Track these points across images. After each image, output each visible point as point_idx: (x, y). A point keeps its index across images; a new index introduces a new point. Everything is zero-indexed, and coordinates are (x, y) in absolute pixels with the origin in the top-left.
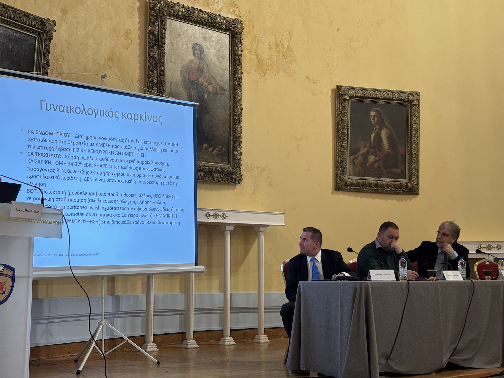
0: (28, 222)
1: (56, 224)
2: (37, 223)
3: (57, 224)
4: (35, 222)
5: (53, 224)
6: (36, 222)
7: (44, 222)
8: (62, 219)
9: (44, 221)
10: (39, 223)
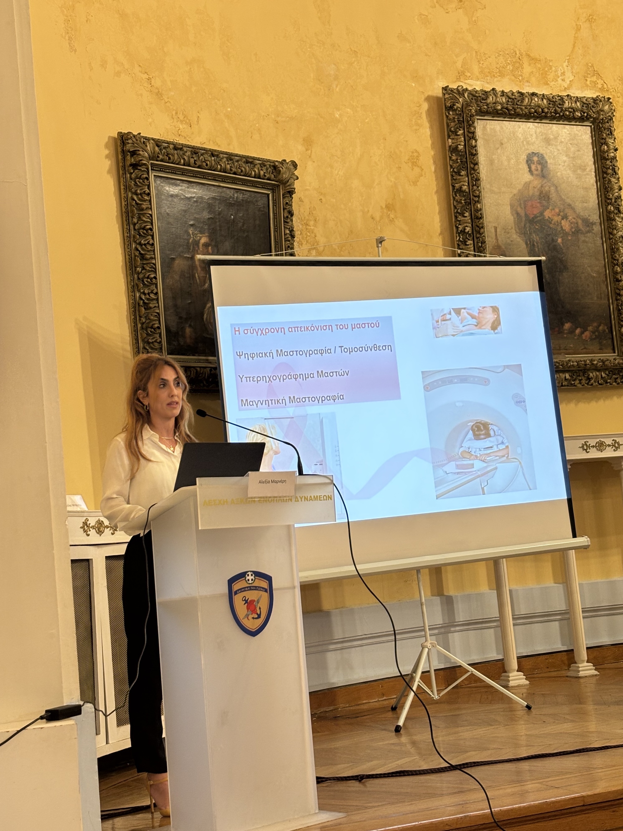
0: (282, 502)
1: (324, 500)
2: (296, 501)
3: (326, 500)
4: (291, 500)
5: (320, 500)
6: (294, 500)
7: (306, 499)
8: (333, 491)
9: (305, 497)
10: (298, 501)
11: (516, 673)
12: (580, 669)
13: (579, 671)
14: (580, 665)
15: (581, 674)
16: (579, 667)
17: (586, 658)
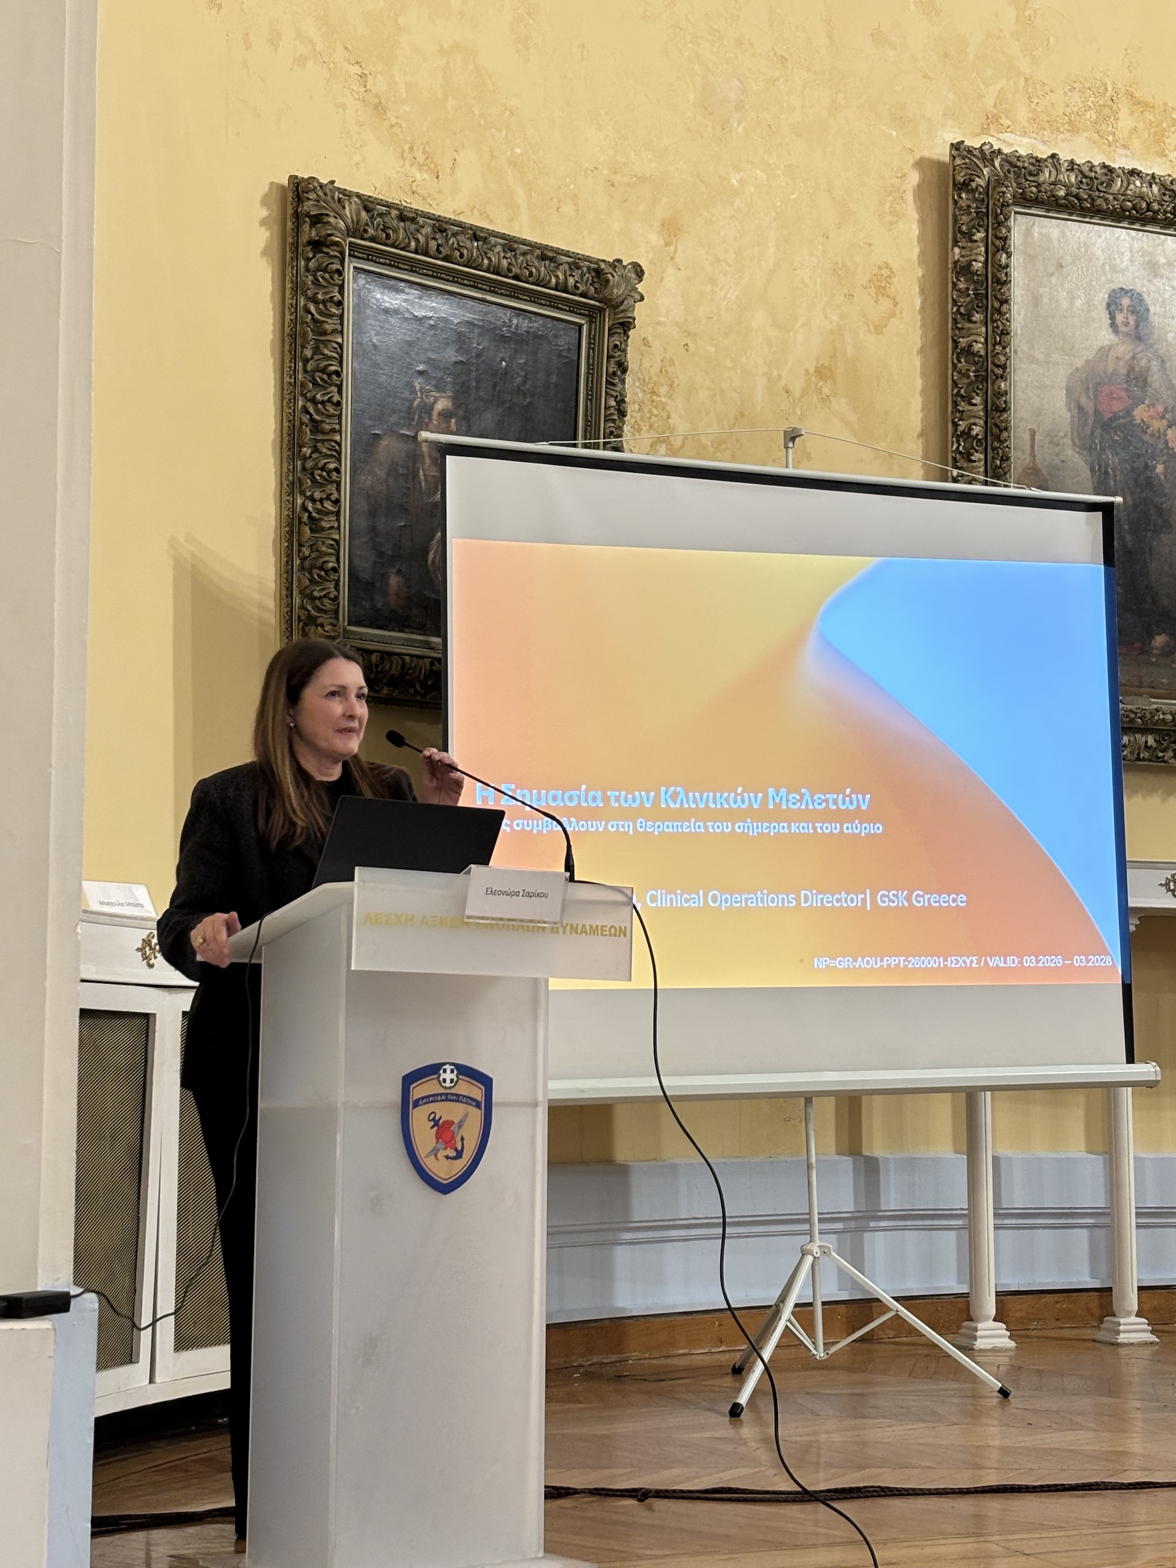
11: (991, 1324)
12: (1122, 1328)
13: (1118, 1332)
14: (1122, 1321)
15: (1123, 1338)
16: (1119, 1324)
17: (1136, 1308)
